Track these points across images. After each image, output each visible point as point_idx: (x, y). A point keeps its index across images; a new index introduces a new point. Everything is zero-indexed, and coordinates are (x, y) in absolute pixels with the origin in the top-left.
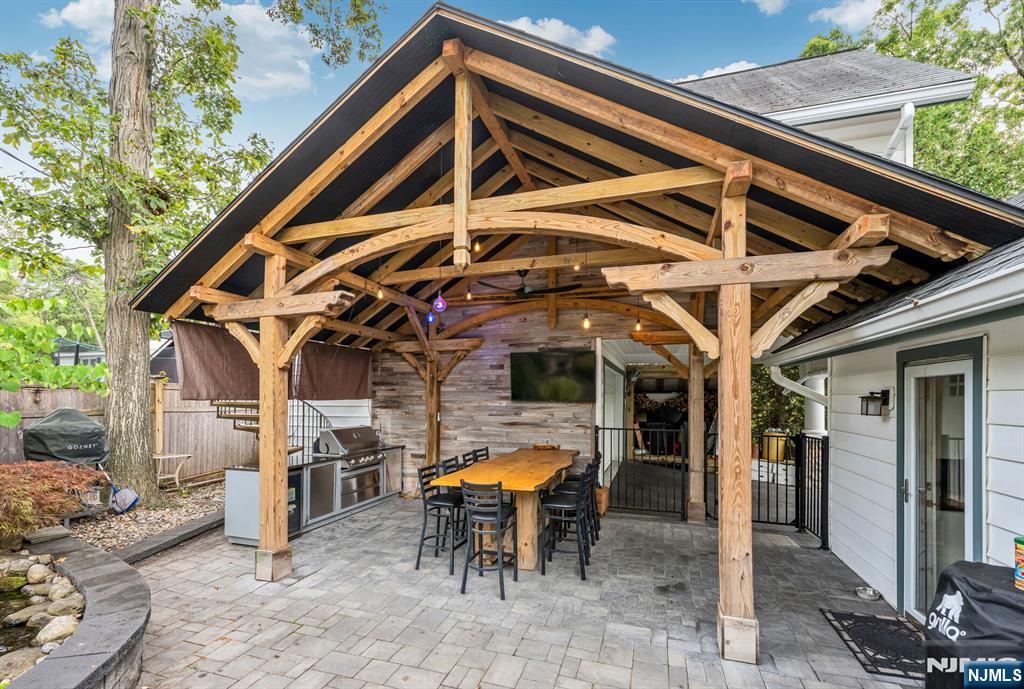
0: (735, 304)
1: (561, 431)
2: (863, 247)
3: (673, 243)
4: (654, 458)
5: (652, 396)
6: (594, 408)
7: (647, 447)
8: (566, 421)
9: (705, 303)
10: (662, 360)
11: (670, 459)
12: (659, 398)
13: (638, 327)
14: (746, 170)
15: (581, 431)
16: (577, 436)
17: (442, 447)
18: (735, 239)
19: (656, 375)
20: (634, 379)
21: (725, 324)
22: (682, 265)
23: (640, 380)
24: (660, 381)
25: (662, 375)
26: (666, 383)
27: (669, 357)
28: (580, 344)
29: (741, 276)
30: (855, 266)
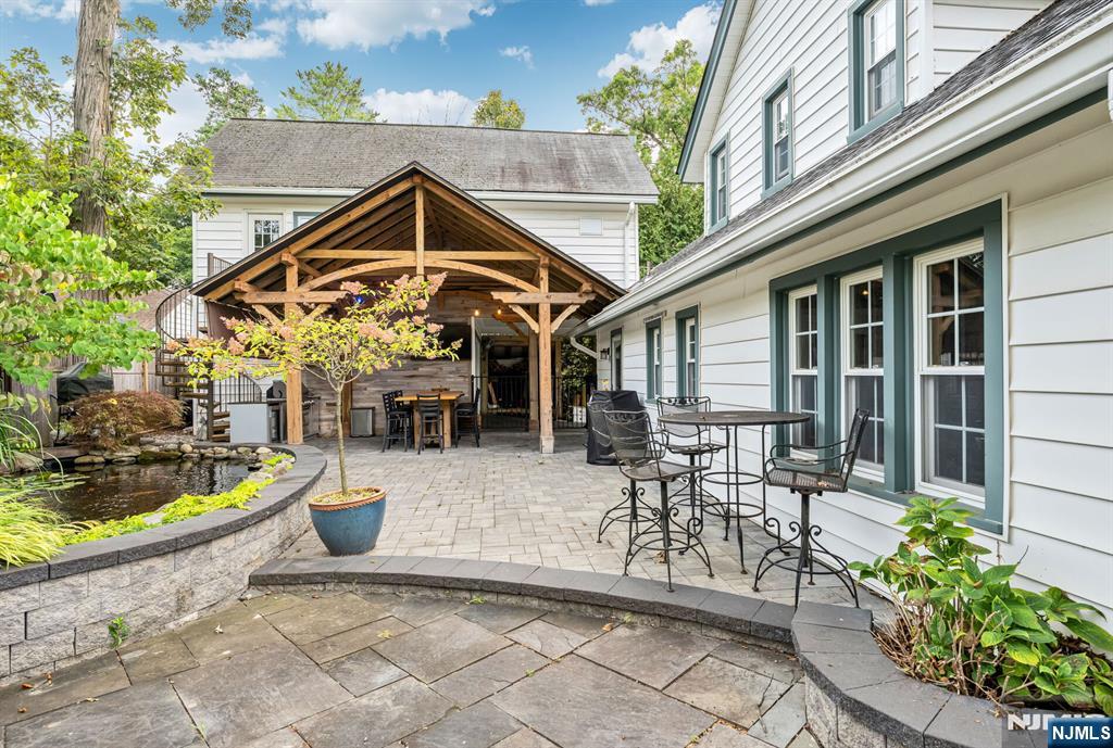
0: (545, 311)
1: (448, 380)
2: (586, 293)
3: (521, 284)
4: (504, 411)
5: (500, 362)
6: (470, 365)
7: (498, 403)
8: (451, 373)
9: (532, 309)
10: (512, 332)
11: (514, 411)
12: (507, 363)
13: (499, 312)
14: (547, 261)
15: (461, 379)
16: (459, 383)
17: (354, 397)
18: (545, 284)
19: (505, 344)
20: (488, 346)
21: (541, 319)
22: (524, 294)
23: (493, 347)
24: (508, 348)
25: (509, 344)
26: (513, 350)
27: (517, 331)
28: (460, 320)
29: (546, 300)
30: (584, 300)
